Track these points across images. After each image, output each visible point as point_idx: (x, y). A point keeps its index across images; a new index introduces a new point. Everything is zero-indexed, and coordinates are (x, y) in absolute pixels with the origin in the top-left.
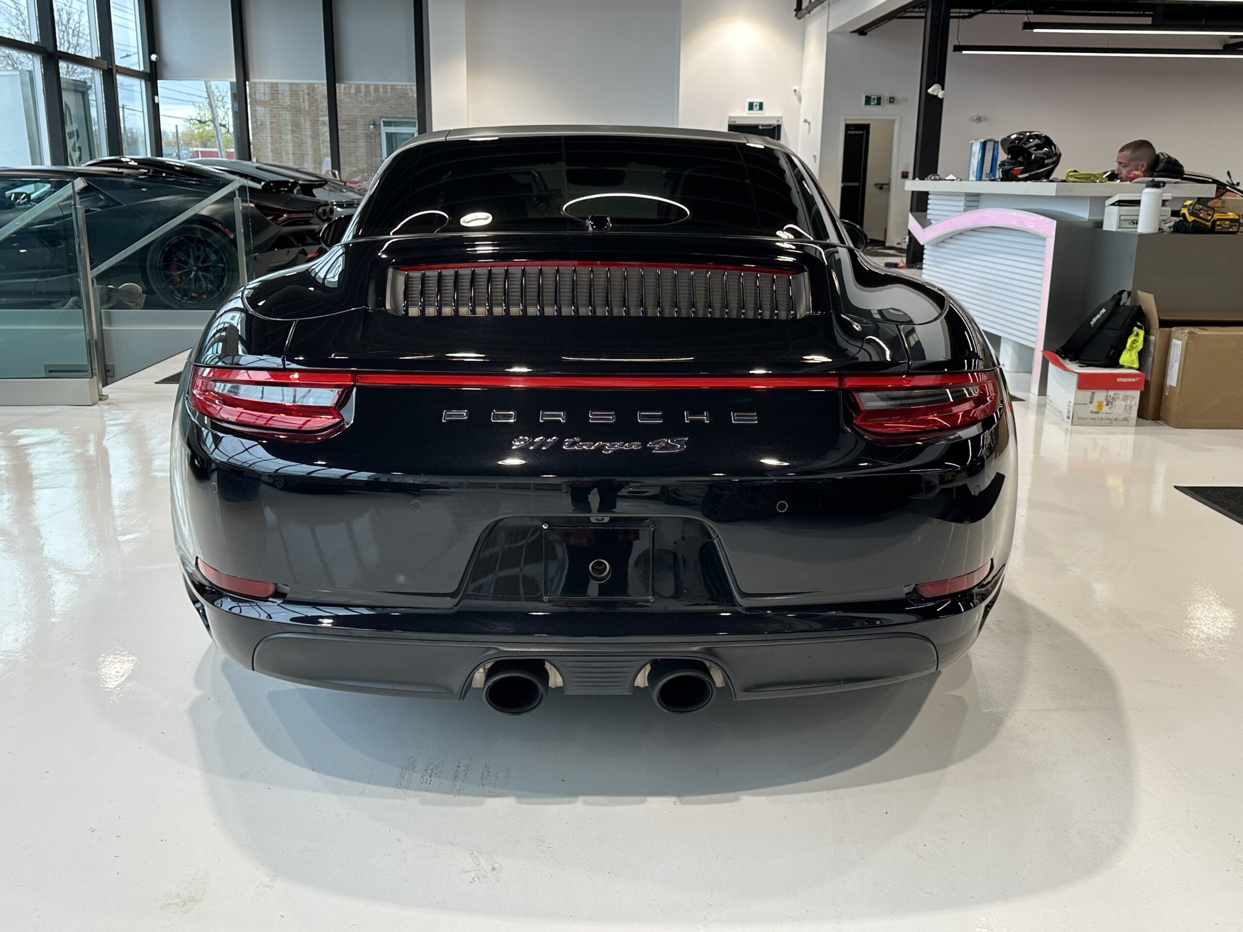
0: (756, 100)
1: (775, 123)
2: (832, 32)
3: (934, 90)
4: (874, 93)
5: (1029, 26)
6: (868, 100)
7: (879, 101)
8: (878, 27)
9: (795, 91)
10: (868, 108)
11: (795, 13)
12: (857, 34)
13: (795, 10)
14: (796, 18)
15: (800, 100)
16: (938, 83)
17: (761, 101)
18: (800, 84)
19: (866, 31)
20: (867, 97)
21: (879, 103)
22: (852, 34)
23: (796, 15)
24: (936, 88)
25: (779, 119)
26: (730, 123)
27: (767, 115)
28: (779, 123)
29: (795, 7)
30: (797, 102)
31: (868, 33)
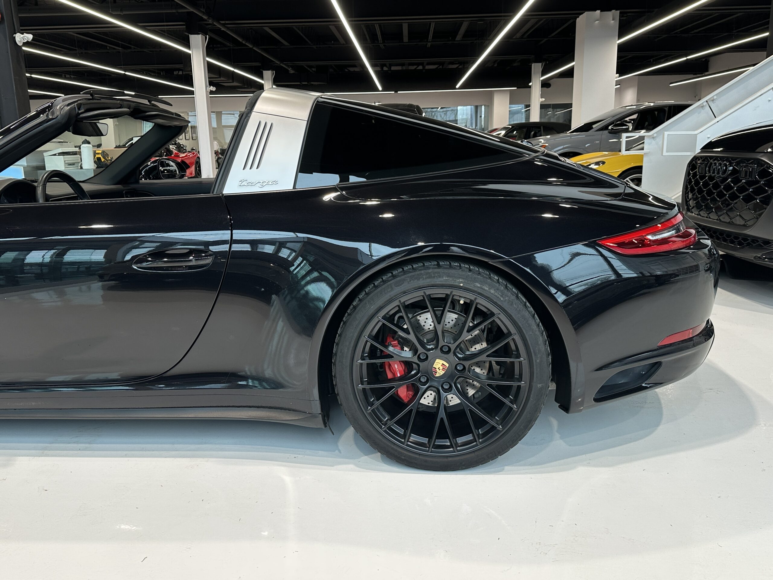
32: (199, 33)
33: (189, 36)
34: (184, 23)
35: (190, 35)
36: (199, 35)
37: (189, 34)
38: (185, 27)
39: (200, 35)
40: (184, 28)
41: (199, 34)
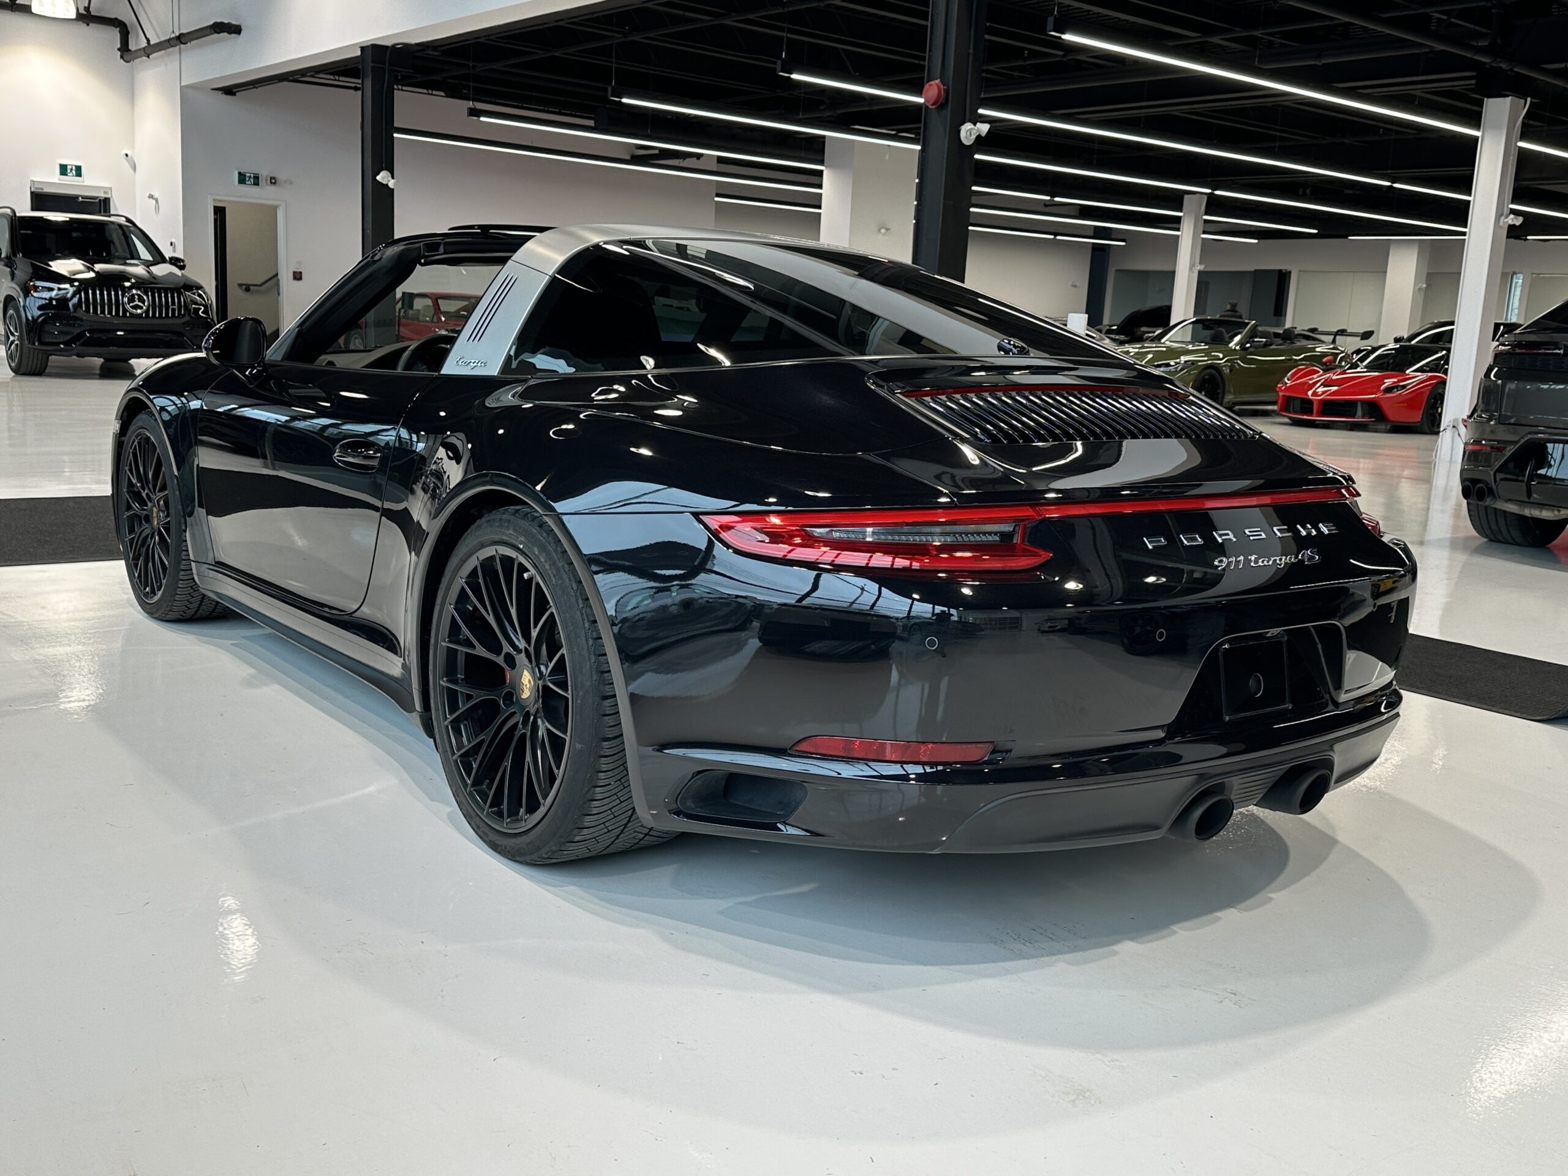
0: (71, 162)
1: (102, 195)
2: (187, 86)
3: (383, 177)
4: (249, 169)
5: (475, 113)
6: (242, 178)
7: (256, 181)
8: (257, 88)
9: (127, 155)
10: (243, 187)
11: (119, 53)
12: (220, 92)
13: (119, 50)
14: (122, 60)
15: (134, 168)
16: (387, 169)
17: (78, 164)
18: (133, 147)
19: (235, 90)
20: (240, 173)
21: (256, 183)
22: (214, 91)
23: (122, 57)
24: (385, 175)
25: (108, 190)
26: (32, 190)
27: (86, 183)
28: (107, 196)
29: (119, 46)
30: (132, 171)
31: (237, 94)
32: (1507, 93)
33: (1483, 100)
34: (1474, 74)
35: (1485, 99)
36: (1506, 98)
37: (1485, 97)
38: (1473, 82)
39: (1510, 97)
40: (1472, 85)
41: (1508, 96)
